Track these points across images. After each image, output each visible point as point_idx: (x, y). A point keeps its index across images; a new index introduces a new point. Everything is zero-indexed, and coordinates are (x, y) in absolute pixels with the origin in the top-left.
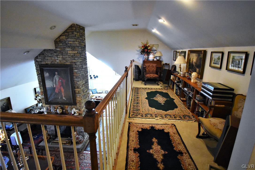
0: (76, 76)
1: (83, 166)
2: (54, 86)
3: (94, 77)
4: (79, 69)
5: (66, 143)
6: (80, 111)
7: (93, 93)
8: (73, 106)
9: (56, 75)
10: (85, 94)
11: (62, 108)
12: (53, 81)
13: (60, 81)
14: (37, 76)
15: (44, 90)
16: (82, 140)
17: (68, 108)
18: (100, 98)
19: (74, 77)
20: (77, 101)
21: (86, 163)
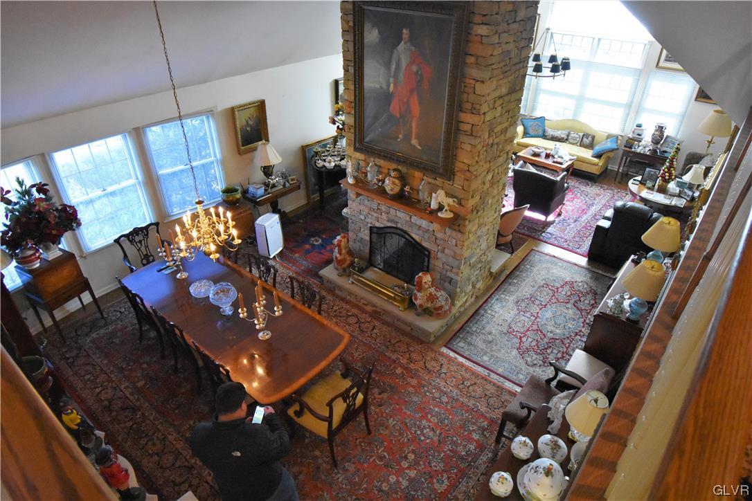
0: (477, 57)
1: (427, 394)
2: (389, 86)
3: (550, 65)
4: (498, 24)
5: (394, 299)
6: (460, 204)
7: (526, 134)
8: (439, 181)
9: (403, 42)
10: (496, 141)
11: (403, 179)
12: (388, 64)
13: (414, 68)
14: (343, 36)
15: (355, 96)
16: (447, 308)
17: (421, 182)
18: (549, 162)
19: (471, 60)
20: (458, 166)
21: (438, 389)
